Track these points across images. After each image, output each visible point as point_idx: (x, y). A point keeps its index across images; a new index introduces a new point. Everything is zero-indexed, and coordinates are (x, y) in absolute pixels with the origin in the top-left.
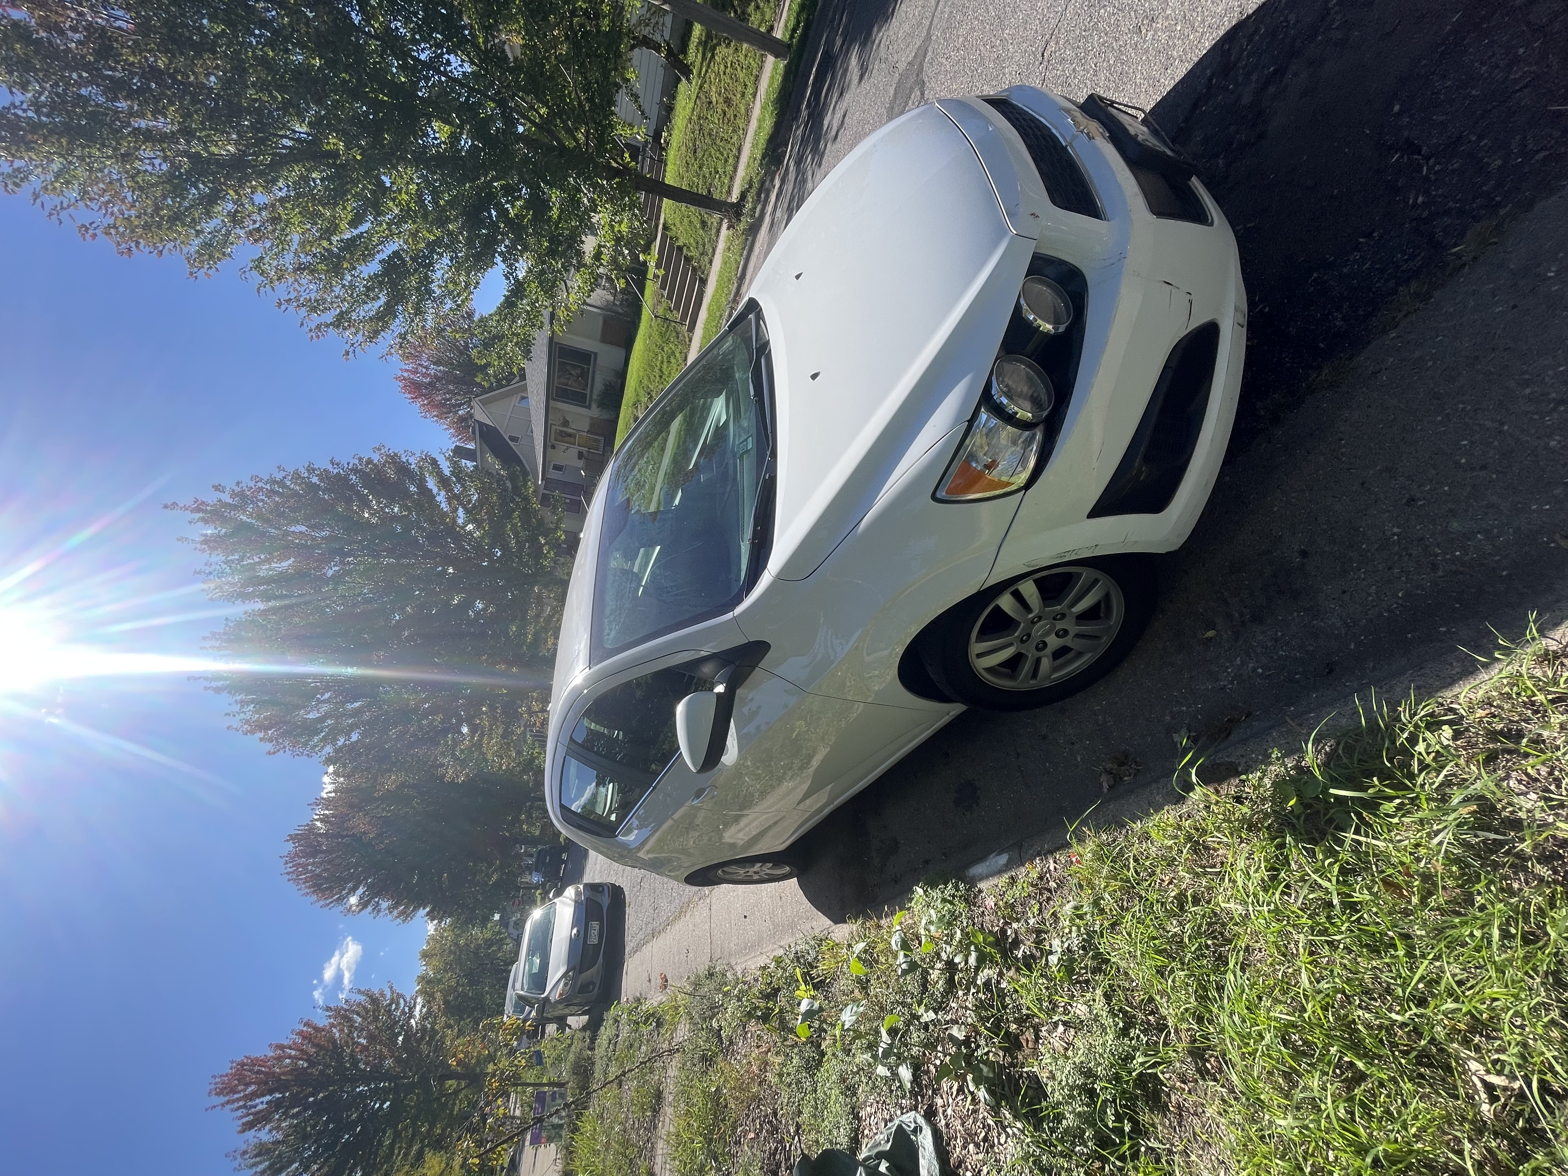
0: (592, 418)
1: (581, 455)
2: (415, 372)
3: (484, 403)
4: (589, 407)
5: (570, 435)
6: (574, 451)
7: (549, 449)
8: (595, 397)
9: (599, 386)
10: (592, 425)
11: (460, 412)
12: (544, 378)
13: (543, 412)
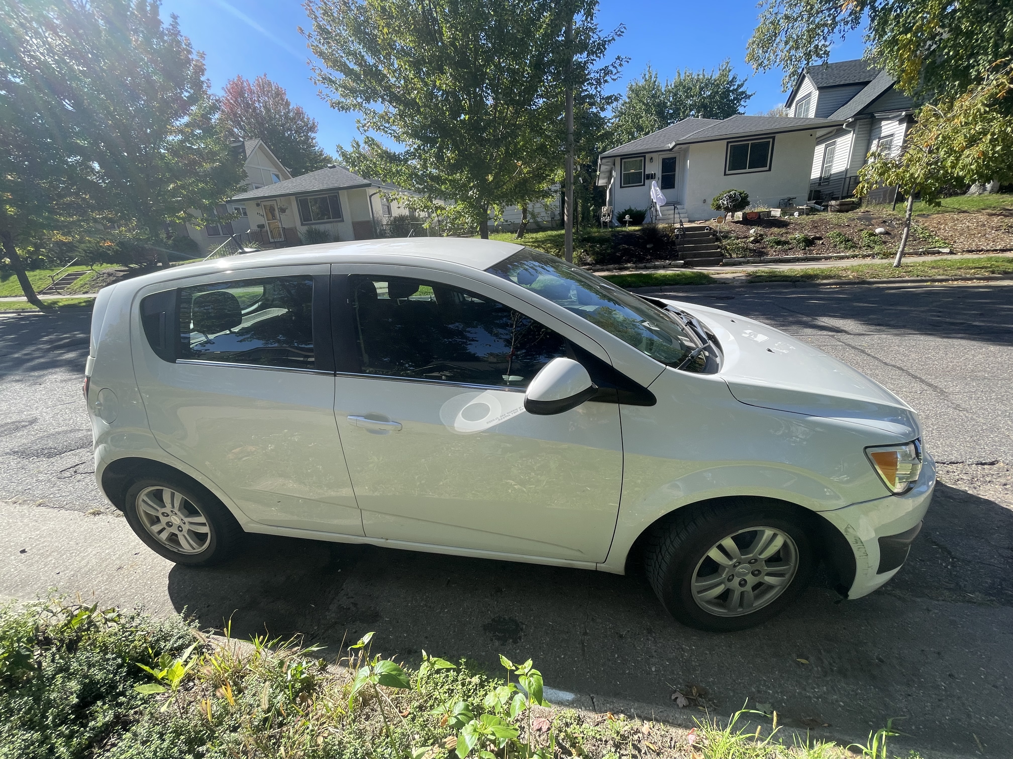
0: (296, 227)
1: (261, 226)
2: (252, 92)
3: (261, 147)
4: (302, 225)
5: (274, 216)
6: (262, 221)
7: (255, 202)
8: (313, 227)
9: (322, 228)
10: (289, 229)
11: (235, 130)
12: (311, 189)
13: (283, 192)
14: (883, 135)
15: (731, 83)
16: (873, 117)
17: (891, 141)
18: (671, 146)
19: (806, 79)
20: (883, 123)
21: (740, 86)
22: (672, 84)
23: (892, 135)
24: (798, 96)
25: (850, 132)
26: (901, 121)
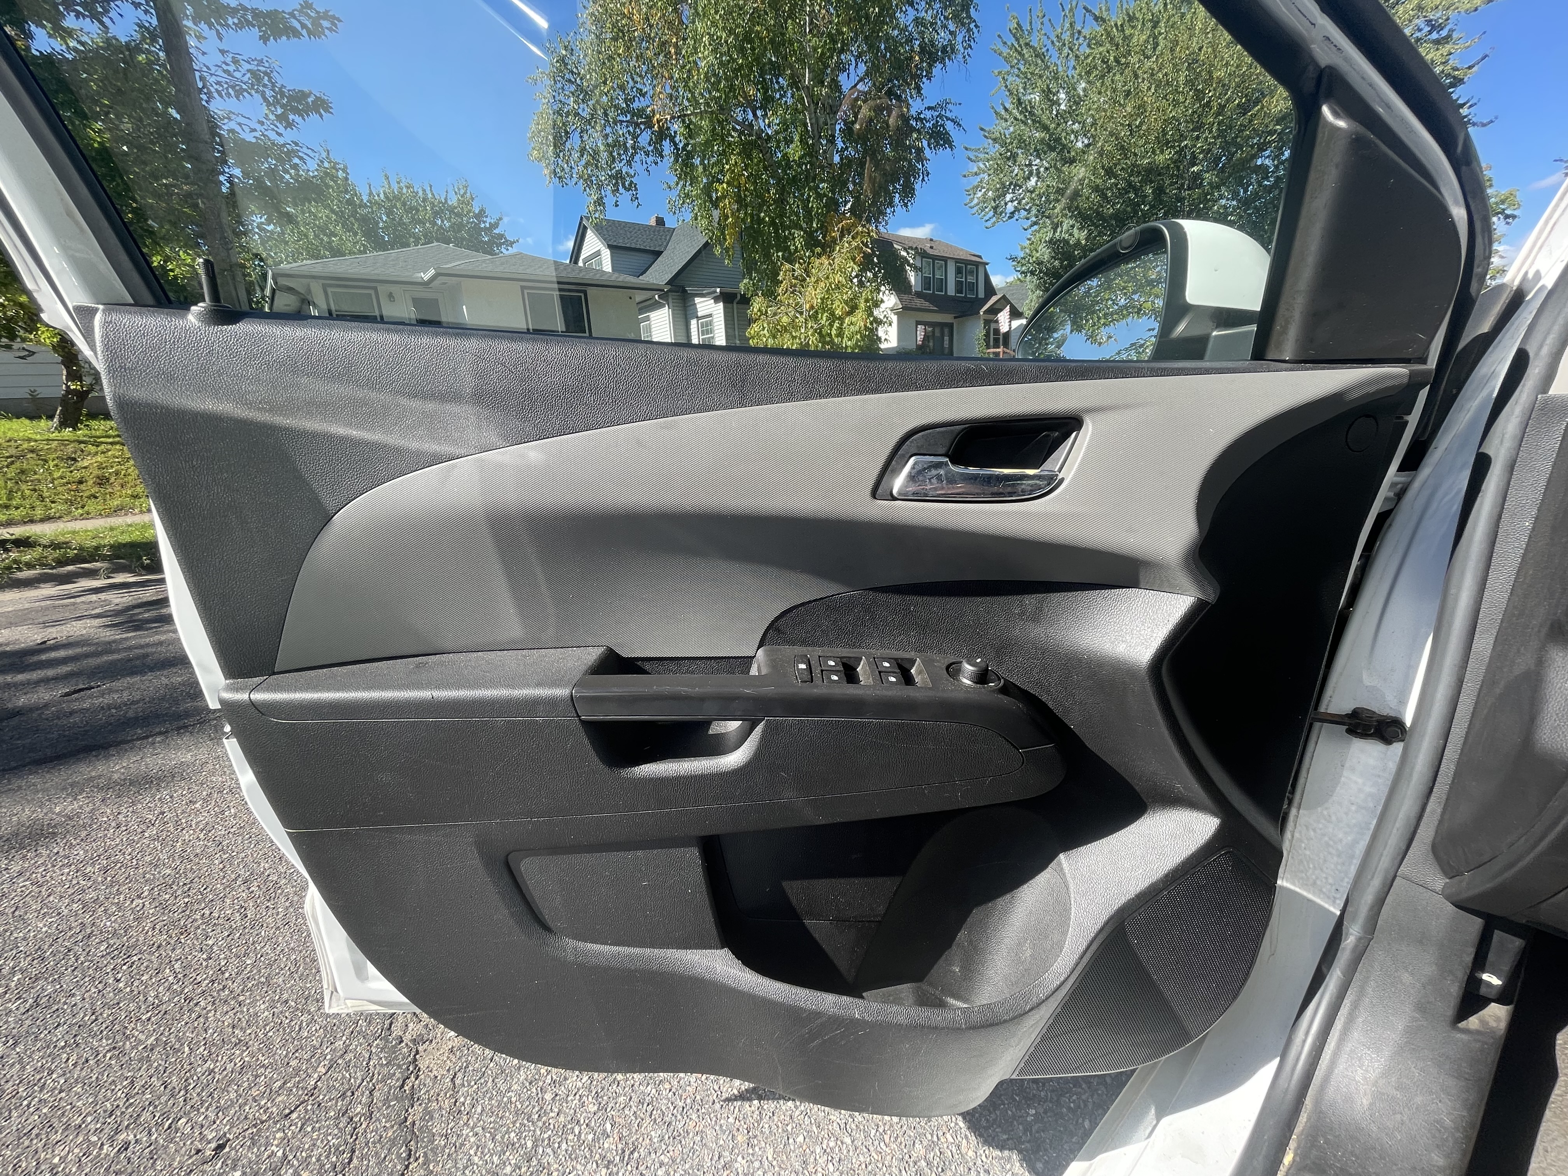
14: (700, 314)
15: (481, 214)
16: (685, 291)
17: (711, 321)
18: (426, 277)
19: (589, 231)
20: (697, 300)
21: (495, 225)
22: (380, 192)
23: (710, 315)
24: (583, 252)
25: (663, 306)
26: (716, 300)
